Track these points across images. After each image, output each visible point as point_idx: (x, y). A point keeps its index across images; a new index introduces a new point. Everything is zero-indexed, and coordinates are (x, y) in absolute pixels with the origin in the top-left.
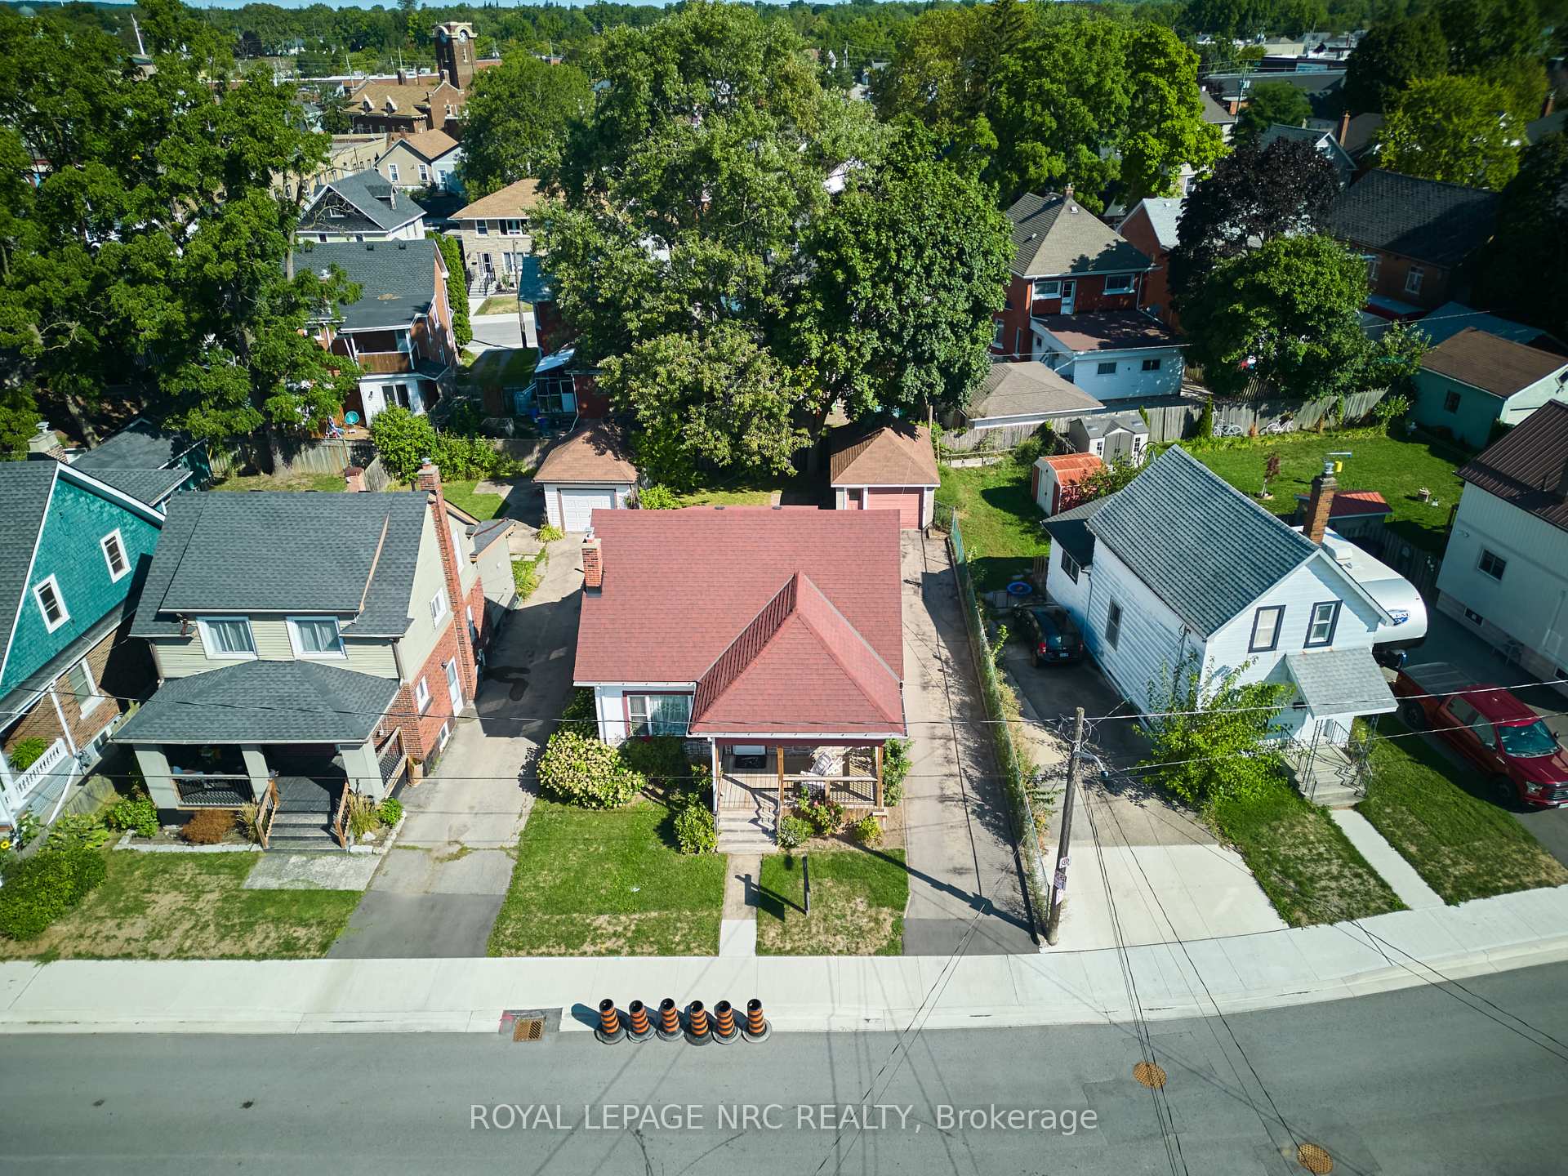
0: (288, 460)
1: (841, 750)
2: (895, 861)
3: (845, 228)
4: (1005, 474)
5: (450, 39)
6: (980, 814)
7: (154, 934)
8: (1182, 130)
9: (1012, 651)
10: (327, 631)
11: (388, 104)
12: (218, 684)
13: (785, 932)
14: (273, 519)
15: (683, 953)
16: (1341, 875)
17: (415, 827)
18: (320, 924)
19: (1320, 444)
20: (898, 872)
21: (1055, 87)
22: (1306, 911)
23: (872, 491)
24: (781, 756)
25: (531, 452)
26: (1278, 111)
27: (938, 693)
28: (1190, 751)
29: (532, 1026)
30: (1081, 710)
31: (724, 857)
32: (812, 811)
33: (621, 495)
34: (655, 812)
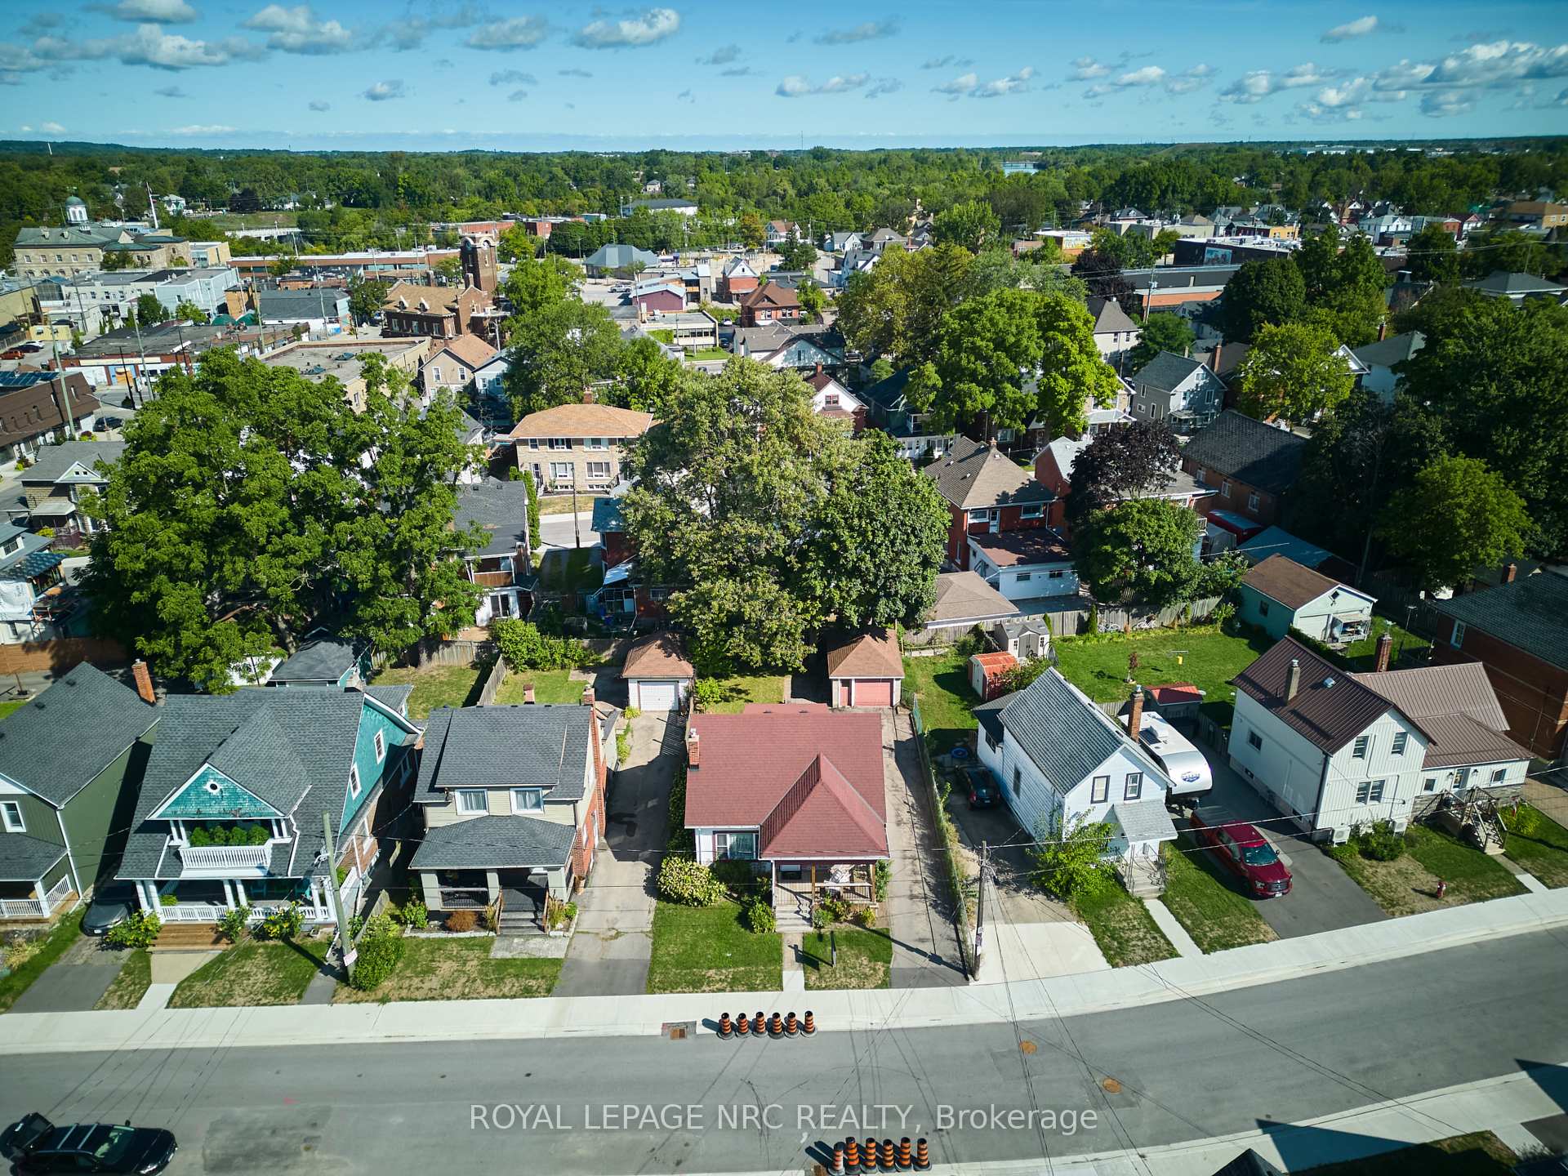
0: (430, 657)
1: (849, 867)
2: (884, 935)
3: (838, 517)
4: (949, 662)
5: (474, 249)
6: (935, 906)
7: (444, 986)
8: (1084, 373)
9: (955, 798)
10: (533, 796)
11: (421, 304)
12: (466, 831)
13: (821, 977)
14: (495, 725)
15: (762, 990)
16: (1145, 938)
17: (586, 920)
18: (543, 978)
19: (1174, 639)
20: (885, 941)
21: (984, 343)
22: (1122, 959)
23: (857, 681)
24: (814, 871)
25: (609, 648)
26: (1167, 337)
27: (907, 828)
28: (1060, 863)
29: (680, 1031)
30: (984, 842)
31: (780, 934)
32: (833, 905)
33: (682, 685)
34: (734, 908)
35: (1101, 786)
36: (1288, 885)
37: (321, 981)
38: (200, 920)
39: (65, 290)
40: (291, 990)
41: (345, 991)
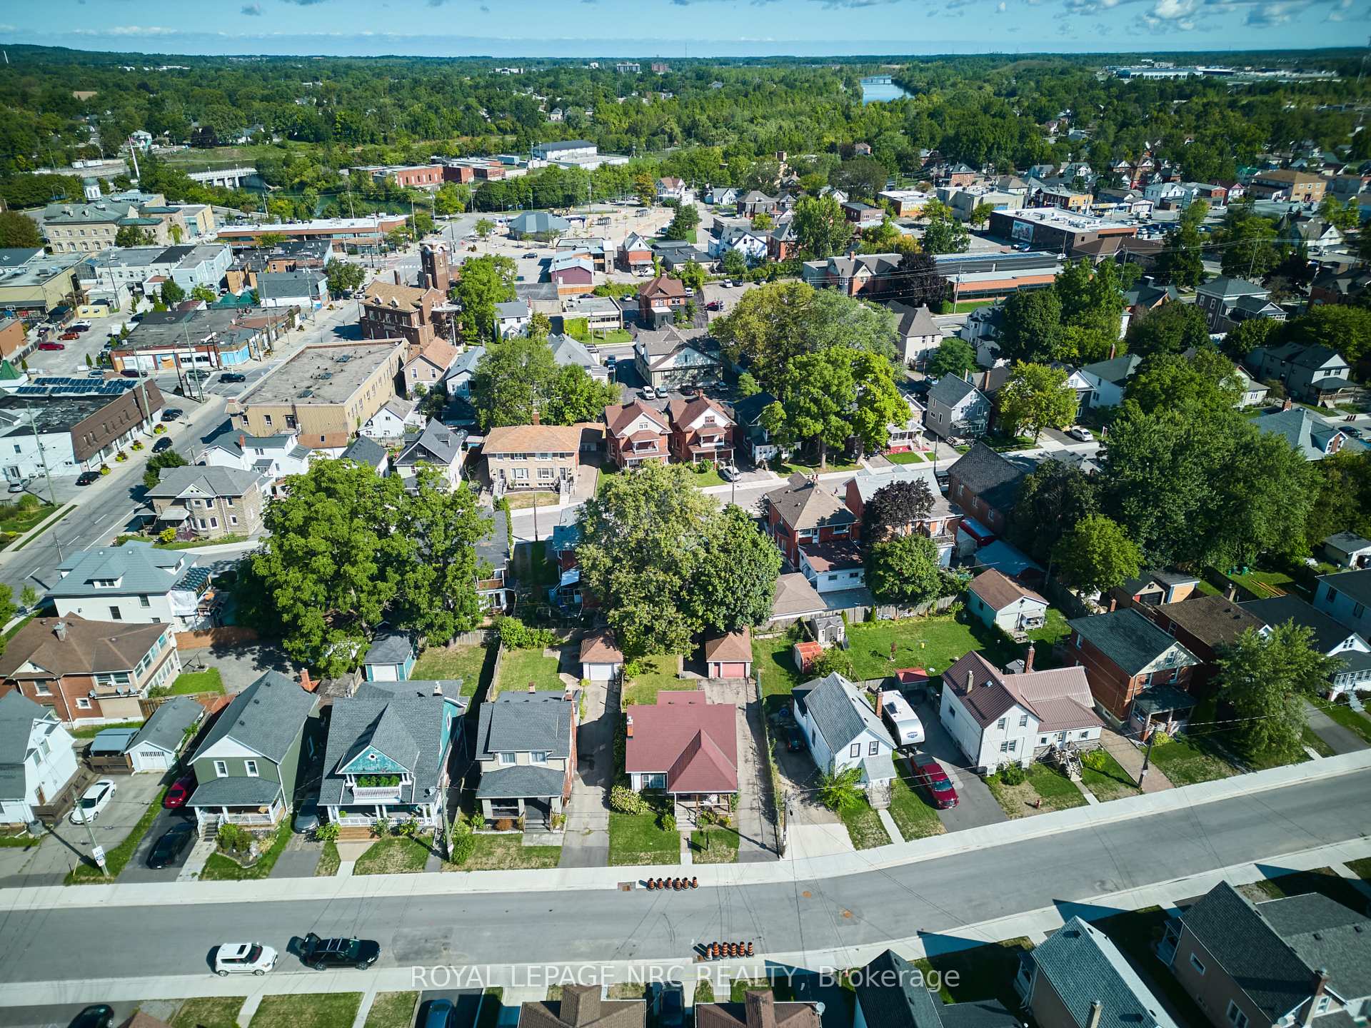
0: (455, 640)
1: (717, 794)
2: (736, 832)
3: (712, 570)
4: (782, 644)
5: (432, 254)
6: (764, 814)
7: (500, 862)
9: (779, 746)
10: (541, 755)
11: (392, 302)
12: (505, 775)
13: (701, 856)
15: (670, 864)
16: (876, 832)
17: (572, 823)
18: (552, 857)
19: (925, 623)
20: (736, 836)
21: (816, 390)
22: (862, 845)
23: (723, 663)
24: (697, 796)
25: (569, 634)
28: (830, 792)
29: (627, 887)
31: (679, 832)
32: (708, 815)
33: (616, 666)
34: (653, 816)
35: (855, 748)
36: (956, 802)
37: (432, 859)
38: (361, 824)
39: (98, 270)
40: (417, 864)
41: (447, 865)
